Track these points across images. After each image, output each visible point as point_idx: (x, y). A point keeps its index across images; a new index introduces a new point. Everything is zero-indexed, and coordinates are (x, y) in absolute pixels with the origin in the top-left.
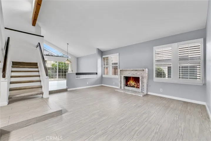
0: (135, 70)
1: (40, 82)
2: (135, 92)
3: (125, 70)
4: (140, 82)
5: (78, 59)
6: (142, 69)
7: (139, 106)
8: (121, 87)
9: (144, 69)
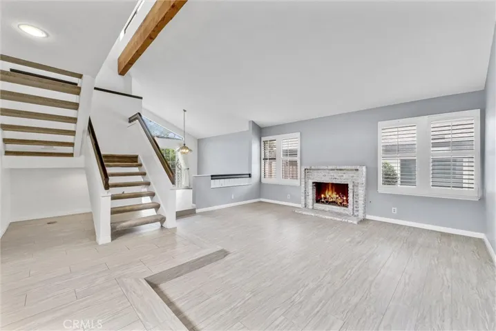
0: (337, 170)
2: (339, 214)
3: (314, 170)
4: (350, 195)
5: (200, 141)
6: (353, 167)
7: (359, 242)
8: (305, 204)
9: (358, 167)
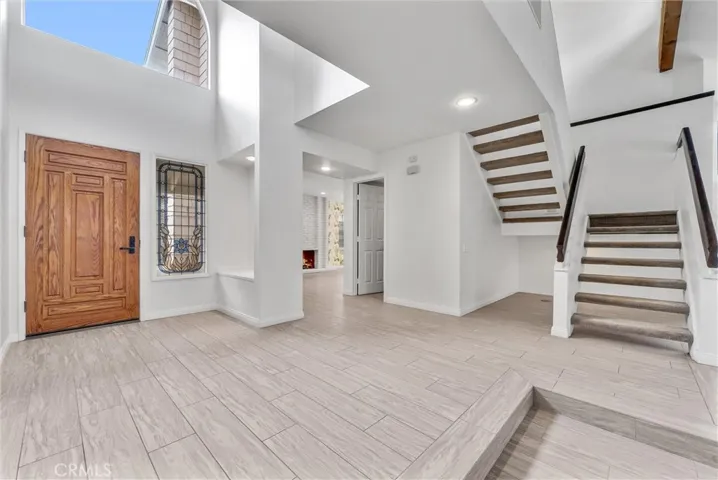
1: (682, 291)
